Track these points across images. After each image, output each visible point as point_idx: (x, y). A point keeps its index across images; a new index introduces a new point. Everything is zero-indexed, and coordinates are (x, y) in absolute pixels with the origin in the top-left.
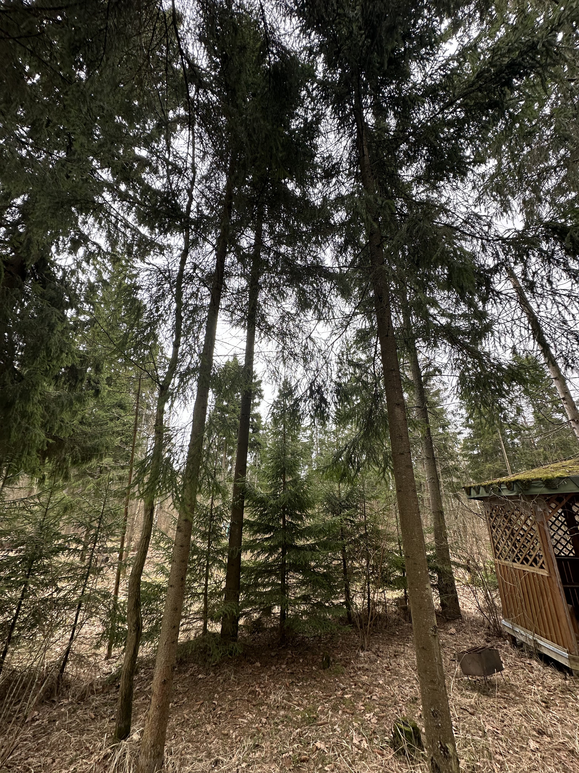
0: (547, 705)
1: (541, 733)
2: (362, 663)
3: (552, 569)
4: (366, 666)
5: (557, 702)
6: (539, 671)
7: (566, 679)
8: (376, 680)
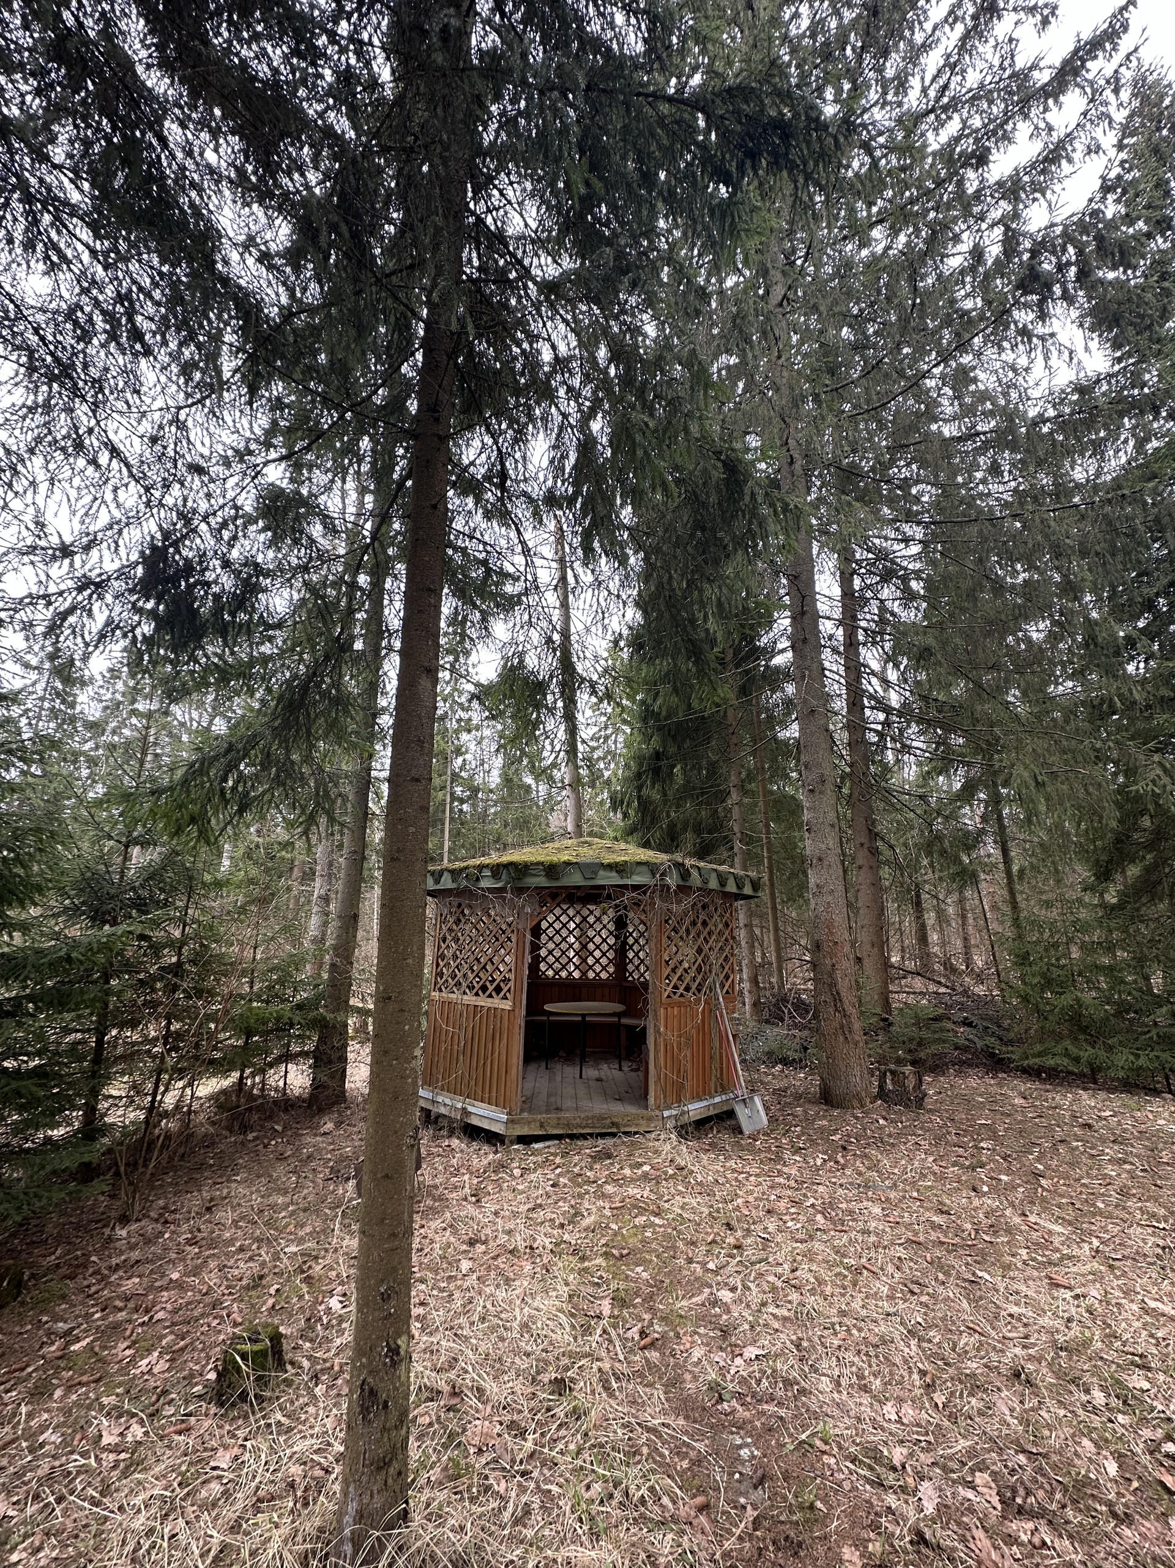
0: (477, 1196)
1: (472, 1243)
2: (122, 1253)
3: (518, 998)
4: (136, 1255)
5: (490, 1188)
6: (462, 1151)
7: (496, 1152)
8: (163, 1275)
